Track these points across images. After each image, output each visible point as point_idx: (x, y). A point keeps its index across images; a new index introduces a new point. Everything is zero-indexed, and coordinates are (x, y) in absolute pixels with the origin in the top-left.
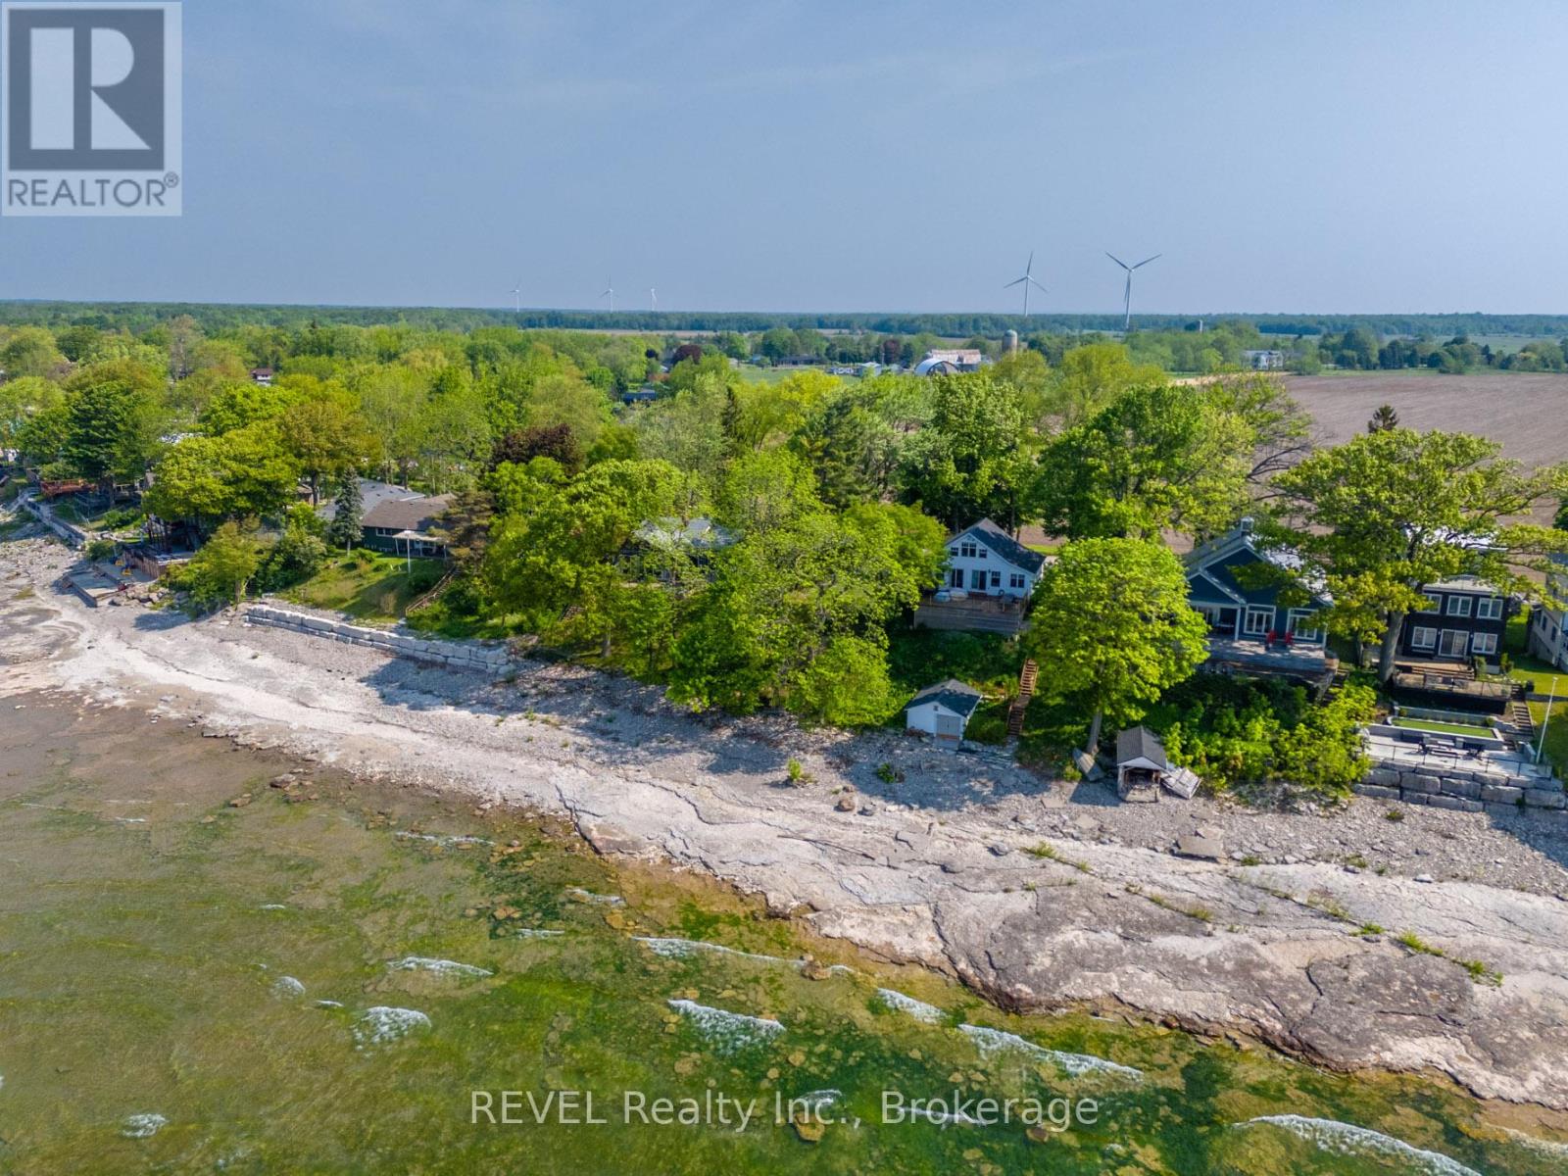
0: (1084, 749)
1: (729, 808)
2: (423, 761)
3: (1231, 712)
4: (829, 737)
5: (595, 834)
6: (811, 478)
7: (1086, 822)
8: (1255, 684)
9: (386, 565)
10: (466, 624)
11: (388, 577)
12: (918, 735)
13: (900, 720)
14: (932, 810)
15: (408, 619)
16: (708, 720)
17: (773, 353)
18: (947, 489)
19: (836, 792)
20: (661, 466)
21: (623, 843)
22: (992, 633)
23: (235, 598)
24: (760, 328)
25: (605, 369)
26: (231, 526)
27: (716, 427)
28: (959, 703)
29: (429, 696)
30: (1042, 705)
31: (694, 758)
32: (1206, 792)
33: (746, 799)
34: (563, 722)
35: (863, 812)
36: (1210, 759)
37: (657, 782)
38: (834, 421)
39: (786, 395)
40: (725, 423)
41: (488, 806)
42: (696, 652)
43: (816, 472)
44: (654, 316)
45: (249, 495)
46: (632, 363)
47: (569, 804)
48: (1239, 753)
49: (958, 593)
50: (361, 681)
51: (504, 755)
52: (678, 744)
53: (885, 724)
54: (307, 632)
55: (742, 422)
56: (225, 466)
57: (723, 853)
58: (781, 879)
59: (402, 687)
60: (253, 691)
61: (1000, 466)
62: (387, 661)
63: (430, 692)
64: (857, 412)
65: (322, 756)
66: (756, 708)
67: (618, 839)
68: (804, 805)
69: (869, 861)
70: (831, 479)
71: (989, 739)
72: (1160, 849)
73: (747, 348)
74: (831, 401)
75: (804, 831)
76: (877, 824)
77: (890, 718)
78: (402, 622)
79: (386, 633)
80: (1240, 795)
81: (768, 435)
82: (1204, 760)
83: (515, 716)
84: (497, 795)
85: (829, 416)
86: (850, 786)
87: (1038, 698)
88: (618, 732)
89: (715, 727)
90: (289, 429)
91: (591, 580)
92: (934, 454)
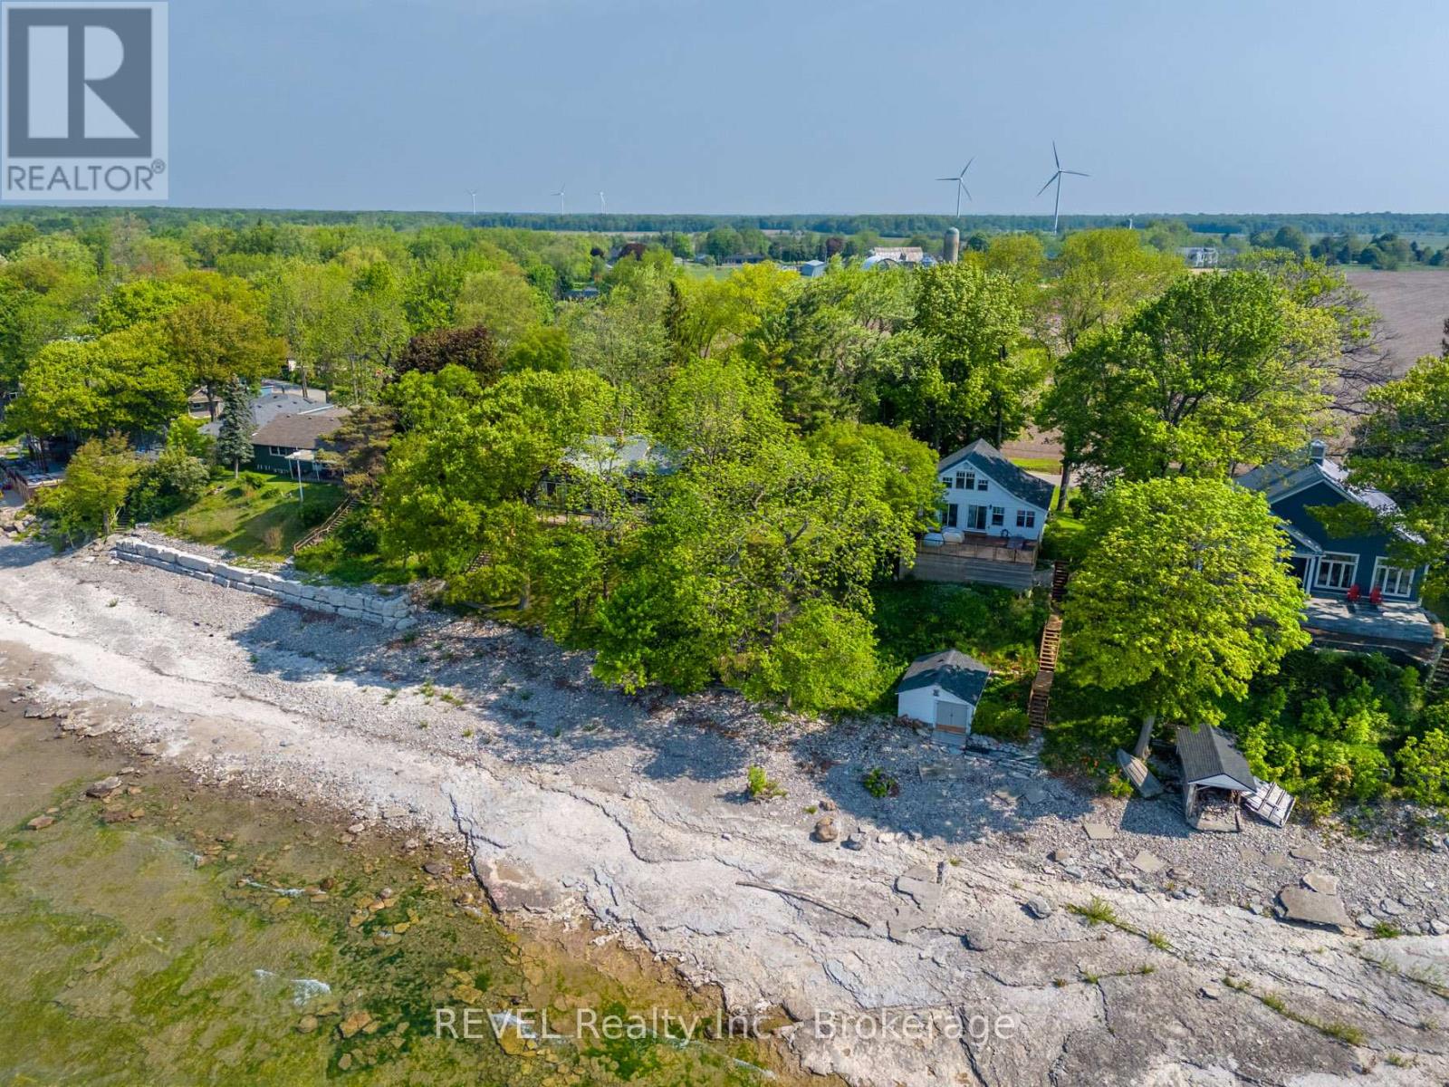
0: (1132, 750)
1: (671, 835)
2: (288, 756)
3: (1324, 701)
4: (797, 725)
5: (494, 878)
6: (771, 389)
7: (1148, 862)
8: (1347, 661)
9: (277, 491)
10: (363, 564)
11: (280, 505)
12: (913, 726)
13: (888, 703)
14: (939, 840)
15: (296, 557)
16: (646, 700)
17: (718, 251)
18: (931, 403)
19: (811, 811)
20: (586, 379)
21: (531, 893)
22: (998, 587)
23: (103, 529)
24: (704, 229)
25: (548, 266)
26: (92, 446)
27: (658, 328)
28: (964, 684)
29: (310, 660)
30: (1068, 687)
31: (628, 755)
32: (1303, 817)
33: (693, 820)
34: (467, 699)
35: (848, 844)
36: (1307, 771)
37: (579, 791)
38: (798, 322)
39: (735, 291)
40: (667, 324)
41: (359, 828)
42: (629, 619)
43: (778, 383)
44: (602, 217)
45: (129, 407)
46: (576, 261)
47: (465, 826)
48: (1342, 762)
49: (954, 535)
50: (232, 638)
51: (390, 747)
52: (607, 734)
53: (869, 710)
54: (181, 573)
55: (687, 323)
56: (97, 375)
57: (662, 913)
58: (743, 960)
59: (279, 647)
60: (101, 650)
61: (995, 375)
62: (266, 611)
63: (312, 654)
64: (824, 312)
65: (163, 748)
66: (705, 684)
67: (525, 887)
68: (769, 830)
69: (862, 931)
70: (795, 392)
71: (1008, 733)
72: (1258, 909)
73: (692, 248)
74: (793, 297)
75: (772, 875)
76: (868, 863)
77: (875, 702)
78: (289, 561)
79: (268, 576)
80: (1349, 820)
81: (716, 337)
82: (1298, 771)
83: (409, 690)
84: (375, 809)
85: (791, 315)
86: (829, 802)
87: (1064, 675)
88: (534, 714)
89: (653, 709)
90: (176, 332)
91: (497, 524)
92: (918, 361)
